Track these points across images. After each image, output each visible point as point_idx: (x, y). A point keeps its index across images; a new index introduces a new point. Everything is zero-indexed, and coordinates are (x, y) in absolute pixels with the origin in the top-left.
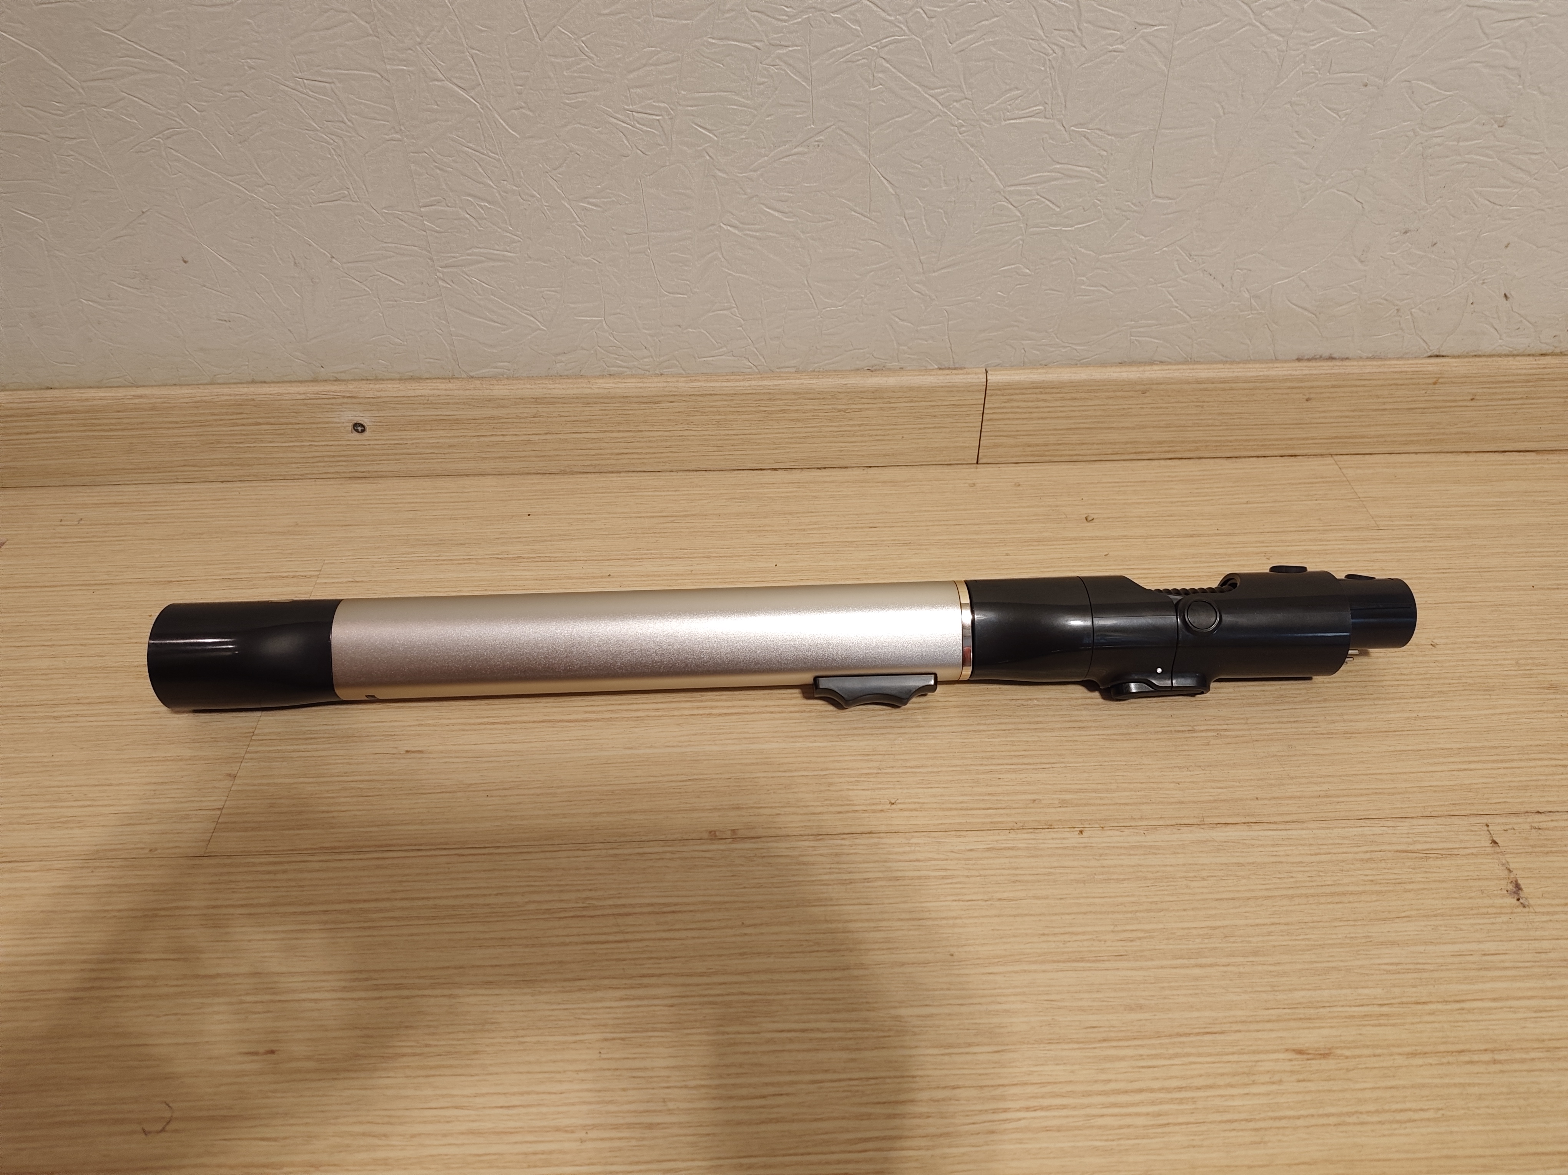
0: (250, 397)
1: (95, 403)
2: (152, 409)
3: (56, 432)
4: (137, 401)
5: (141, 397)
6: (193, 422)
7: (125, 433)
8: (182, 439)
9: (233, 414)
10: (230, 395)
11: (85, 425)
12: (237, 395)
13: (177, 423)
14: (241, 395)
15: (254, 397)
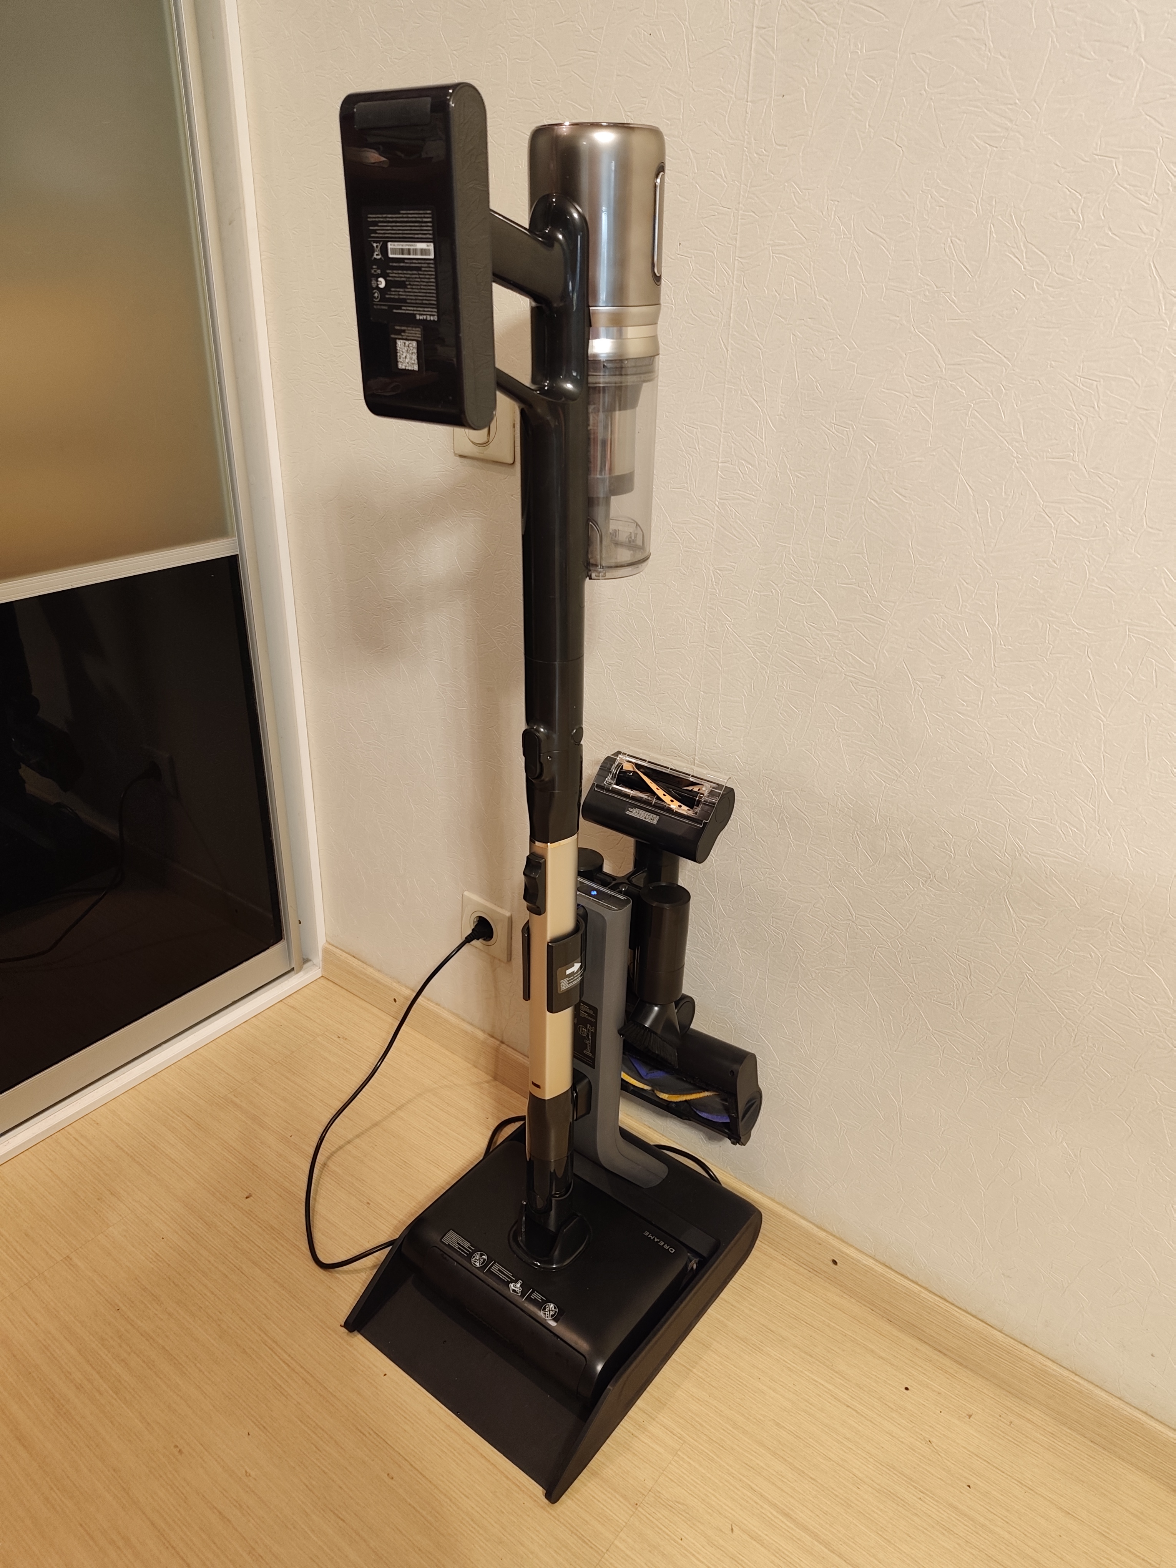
0: (1141, 1422)
1: (1050, 1370)
2: (1080, 1392)
3: (1017, 1367)
4: (1073, 1383)
5: (1077, 1383)
6: (1098, 1410)
7: (1055, 1390)
8: (1085, 1412)
9: (1125, 1422)
10: (1130, 1414)
11: (1034, 1373)
12: (1133, 1416)
13: (1088, 1405)
14: (1137, 1417)
15: (1144, 1423)
